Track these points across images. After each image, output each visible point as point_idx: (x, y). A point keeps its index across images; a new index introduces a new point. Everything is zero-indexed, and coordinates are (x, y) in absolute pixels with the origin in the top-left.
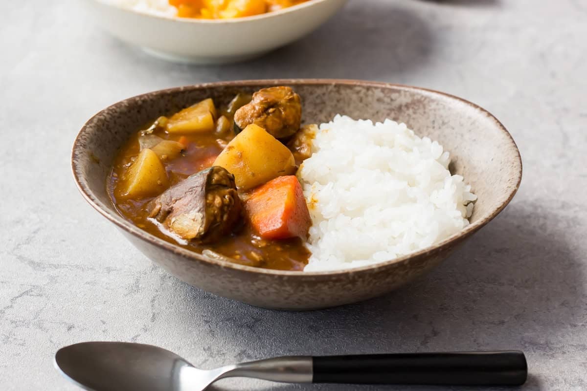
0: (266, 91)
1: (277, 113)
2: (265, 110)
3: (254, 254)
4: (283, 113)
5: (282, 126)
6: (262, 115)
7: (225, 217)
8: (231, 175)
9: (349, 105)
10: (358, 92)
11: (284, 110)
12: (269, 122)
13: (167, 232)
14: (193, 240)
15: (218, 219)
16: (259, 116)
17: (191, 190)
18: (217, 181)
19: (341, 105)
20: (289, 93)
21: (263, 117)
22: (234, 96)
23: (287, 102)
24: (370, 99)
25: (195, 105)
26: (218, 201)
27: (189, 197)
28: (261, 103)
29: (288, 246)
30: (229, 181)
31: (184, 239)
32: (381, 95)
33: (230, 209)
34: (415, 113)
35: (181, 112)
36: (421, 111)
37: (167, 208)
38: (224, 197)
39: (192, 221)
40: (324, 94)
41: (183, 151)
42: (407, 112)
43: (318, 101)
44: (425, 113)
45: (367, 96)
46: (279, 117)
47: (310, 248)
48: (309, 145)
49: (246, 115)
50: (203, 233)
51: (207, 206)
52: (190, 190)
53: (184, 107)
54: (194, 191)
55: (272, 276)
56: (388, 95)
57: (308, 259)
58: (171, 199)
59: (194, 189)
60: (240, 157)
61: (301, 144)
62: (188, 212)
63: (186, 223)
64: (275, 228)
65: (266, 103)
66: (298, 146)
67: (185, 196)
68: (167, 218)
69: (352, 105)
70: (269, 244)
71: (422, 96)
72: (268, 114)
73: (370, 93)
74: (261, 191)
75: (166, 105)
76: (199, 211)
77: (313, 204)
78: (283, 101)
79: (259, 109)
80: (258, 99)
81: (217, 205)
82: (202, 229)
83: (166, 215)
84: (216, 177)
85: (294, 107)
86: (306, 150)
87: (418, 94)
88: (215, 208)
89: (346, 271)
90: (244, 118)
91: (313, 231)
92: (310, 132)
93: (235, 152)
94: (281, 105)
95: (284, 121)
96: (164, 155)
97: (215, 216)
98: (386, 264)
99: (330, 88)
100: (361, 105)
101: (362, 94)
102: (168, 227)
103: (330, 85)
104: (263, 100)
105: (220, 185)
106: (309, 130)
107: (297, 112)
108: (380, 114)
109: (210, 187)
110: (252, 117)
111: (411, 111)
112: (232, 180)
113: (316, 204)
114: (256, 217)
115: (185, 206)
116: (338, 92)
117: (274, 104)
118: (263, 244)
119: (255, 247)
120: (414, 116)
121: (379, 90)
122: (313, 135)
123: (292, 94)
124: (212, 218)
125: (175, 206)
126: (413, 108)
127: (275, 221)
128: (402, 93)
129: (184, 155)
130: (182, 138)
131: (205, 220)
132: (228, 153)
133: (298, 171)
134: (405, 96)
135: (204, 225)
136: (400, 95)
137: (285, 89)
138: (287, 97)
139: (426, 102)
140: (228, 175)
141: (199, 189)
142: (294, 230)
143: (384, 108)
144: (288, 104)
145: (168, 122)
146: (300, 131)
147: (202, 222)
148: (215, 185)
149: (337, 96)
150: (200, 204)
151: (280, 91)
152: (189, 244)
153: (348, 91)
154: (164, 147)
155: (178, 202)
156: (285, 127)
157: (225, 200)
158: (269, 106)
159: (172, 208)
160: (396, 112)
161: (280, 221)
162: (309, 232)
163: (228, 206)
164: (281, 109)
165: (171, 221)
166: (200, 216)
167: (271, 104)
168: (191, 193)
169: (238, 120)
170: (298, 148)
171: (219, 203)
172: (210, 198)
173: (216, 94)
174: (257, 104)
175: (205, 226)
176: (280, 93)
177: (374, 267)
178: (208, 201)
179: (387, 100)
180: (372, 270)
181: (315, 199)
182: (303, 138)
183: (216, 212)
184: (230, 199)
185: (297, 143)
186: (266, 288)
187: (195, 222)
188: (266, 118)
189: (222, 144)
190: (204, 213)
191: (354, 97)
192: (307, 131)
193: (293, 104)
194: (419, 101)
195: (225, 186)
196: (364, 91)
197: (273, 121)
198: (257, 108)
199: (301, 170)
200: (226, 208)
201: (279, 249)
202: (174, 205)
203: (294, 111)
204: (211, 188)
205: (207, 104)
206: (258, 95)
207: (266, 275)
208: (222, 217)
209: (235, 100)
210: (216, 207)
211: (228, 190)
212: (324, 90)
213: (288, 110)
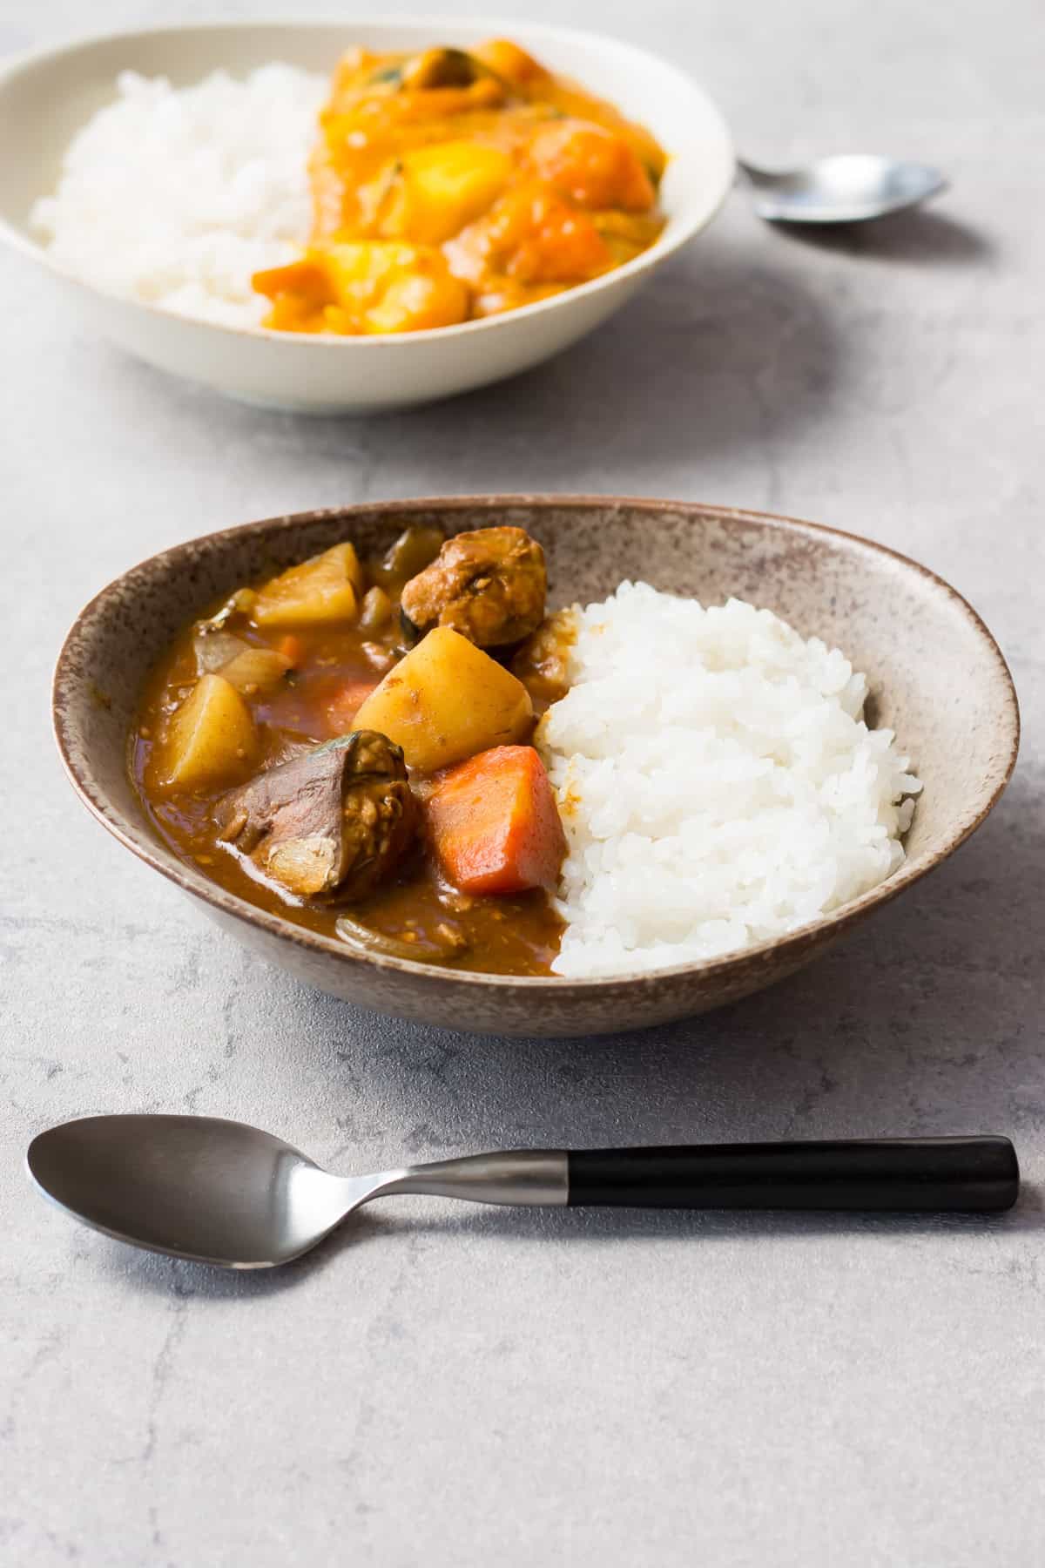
0: (470, 538)
1: (494, 589)
2: (467, 585)
3: (443, 929)
4: (507, 589)
5: (504, 618)
6: (462, 595)
7: (384, 847)
8: (397, 750)
9: (650, 552)
10: (670, 527)
11: (510, 581)
12: (477, 611)
13: (258, 877)
14: (317, 897)
15: (369, 851)
16: (455, 597)
17: (312, 786)
18: (366, 765)
19: (632, 552)
20: (520, 542)
21: (464, 600)
22: (399, 532)
23: (515, 563)
24: (696, 541)
25: (316, 559)
26: (368, 810)
27: (307, 803)
28: (460, 566)
29: (517, 908)
30: (394, 760)
31: (295, 893)
32: (721, 534)
33: (393, 828)
34: (793, 578)
35: (285, 576)
36: (807, 574)
37: (260, 823)
38: (382, 801)
39: (314, 856)
40: (595, 529)
41: (290, 673)
42: (777, 575)
43: (584, 543)
44: (814, 578)
45: (689, 535)
46: (499, 598)
47: (563, 910)
48: (562, 659)
49: (428, 594)
50: (336, 883)
51: (346, 824)
52: (309, 786)
53: (293, 563)
54: (319, 789)
55: (485, 987)
56: (735, 535)
57: (560, 937)
58: (268, 802)
59: (318, 784)
60: (415, 703)
61: (545, 655)
62: (303, 835)
63: (300, 859)
64: (490, 871)
65: (469, 568)
66: (539, 662)
67: (298, 799)
68: (260, 846)
69: (657, 554)
70: (476, 905)
71: (810, 542)
72: (475, 592)
73: (696, 528)
74: (459, 777)
75: (253, 560)
76: (328, 835)
77: (570, 805)
78: (506, 562)
79: (456, 582)
80: (452, 558)
81: (368, 822)
82: (334, 874)
83: (257, 838)
84: (364, 757)
85: (531, 573)
86: (556, 669)
87: (805, 537)
88: (361, 827)
89: (640, 977)
90: (422, 602)
91: (570, 869)
92: (566, 630)
93: (403, 691)
94: (502, 571)
95: (511, 605)
96: (249, 684)
97: (362, 844)
99: (610, 515)
100: (676, 554)
101: (678, 531)
102: (261, 866)
103: (610, 508)
104: (463, 561)
105: (373, 775)
106: (564, 624)
107: (537, 583)
108: (717, 577)
109: (352, 780)
110: (439, 598)
111: (784, 574)
112: (398, 758)
113: (577, 806)
114: (449, 841)
115: (298, 821)
116: (627, 524)
117: (486, 570)
118: (463, 906)
119: (447, 913)
120: (789, 584)
121: (717, 523)
122: (572, 634)
123: (527, 542)
124: (356, 850)
125: (278, 818)
126: (789, 567)
127: (490, 853)
128: (767, 531)
129: (292, 684)
130: (287, 642)
131: (341, 855)
132: (388, 694)
133: (541, 726)
134: (773, 538)
135: (339, 866)
136: (762, 538)
137: (510, 533)
138: (515, 552)
139: (817, 555)
140: (389, 751)
141: (329, 785)
142: (529, 874)
143: (727, 564)
144: (519, 567)
145: (255, 602)
146: (544, 625)
147: (336, 859)
148: (361, 774)
149: (624, 533)
150: (331, 820)
151: (499, 537)
152: (306, 906)
153: (649, 522)
154: (251, 663)
155: (282, 809)
156: (511, 620)
157: (383, 808)
158: (478, 572)
159: (270, 824)
160: (753, 573)
161: (501, 855)
162: (564, 872)
163: (390, 820)
164: (503, 579)
165: (268, 852)
166: (329, 844)
167: (482, 568)
168: (310, 792)
169: (410, 605)
170: (539, 666)
171: (371, 816)
172: (352, 804)
173: (360, 530)
174: (451, 571)
175: (341, 868)
176: (501, 541)
177: (699, 967)
178: (347, 812)
179: (733, 546)
180: (695, 973)
181: (575, 794)
182: (551, 643)
183: (364, 835)
184: (394, 806)
185: (537, 653)
186: (471, 1009)
187: (319, 859)
188: (471, 601)
189: (376, 654)
190: (340, 839)
191: (662, 536)
192: (558, 627)
193: (529, 567)
194: (803, 553)
195: (384, 776)
196: (683, 523)
197: (485, 607)
198: (451, 578)
199: (546, 725)
200: (385, 827)
201: (497, 916)
202: (274, 818)
203: (531, 582)
204: (354, 781)
205: (340, 557)
206: (453, 548)
207: (471, 984)
208: (377, 845)
209: (401, 543)
210: (365, 824)
211: (388, 786)
212: (595, 519)
213: (517, 581)
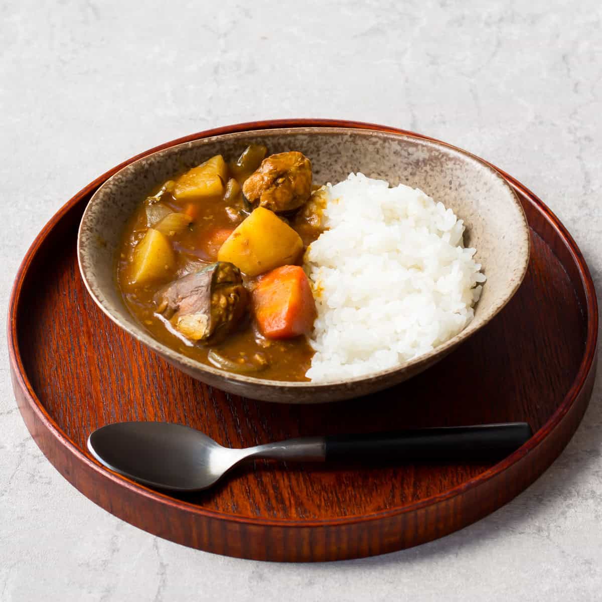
1: (286, 184)
2: (274, 181)
3: (257, 357)
4: (293, 183)
5: (291, 197)
6: (271, 187)
7: (230, 317)
8: (237, 270)
10: (374, 143)
11: (294, 179)
12: (278, 194)
13: (173, 331)
14: (199, 342)
15: (224, 319)
16: (268, 188)
17: (197, 289)
18: (222, 279)
20: (299, 159)
21: (272, 189)
22: (245, 148)
23: (297, 169)
24: (387, 151)
25: (204, 164)
26: (223, 301)
27: (195, 298)
28: (271, 173)
29: (291, 345)
30: (235, 276)
31: (190, 340)
32: (398, 148)
33: (235, 308)
34: (432, 170)
35: (189, 173)
36: (438, 169)
37: (174, 306)
38: (230, 296)
39: (198, 323)
40: (339, 144)
41: (191, 224)
42: (425, 168)
43: (333, 151)
44: (442, 171)
45: (384, 148)
46: (289, 187)
47: (314, 345)
48: (319, 216)
49: (255, 187)
50: (208, 335)
51: (212, 307)
52: (196, 289)
53: (193, 165)
54: (200, 291)
55: (274, 387)
56: (405, 148)
57: (311, 359)
58: (177, 296)
59: (200, 288)
60: (247, 245)
61: (311, 214)
62: (193, 312)
63: (191, 324)
64: (278, 329)
65: (275, 173)
66: (308, 217)
67: (191, 296)
68: (174, 317)
69: (369, 156)
70: (273, 344)
71: (440, 153)
72: (277, 185)
73: (387, 144)
76: (205, 313)
77: (319, 292)
78: (293, 169)
79: (268, 180)
80: (267, 168)
81: (222, 306)
82: (207, 331)
83: (173, 313)
84: (221, 275)
85: (304, 174)
86: (316, 221)
87: (438, 151)
88: (220, 309)
89: (344, 382)
90: (252, 190)
91: (318, 324)
92: (321, 201)
93: (241, 239)
94: (290, 174)
95: (294, 191)
96: (171, 231)
97: (220, 317)
98: (384, 373)
99: (346, 138)
100: (378, 156)
101: (378, 146)
102: (174, 326)
103: (346, 134)
104: (272, 170)
105: (226, 283)
106: (321, 198)
107: (307, 180)
109: (215, 286)
110: (260, 188)
111: (428, 168)
112: (238, 274)
113: (323, 292)
115: (191, 306)
116: (354, 142)
117: (283, 174)
118: (267, 345)
119: (259, 349)
120: (431, 173)
121: (396, 142)
122: (324, 203)
123: (303, 159)
124: (217, 320)
125: (182, 304)
126: (430, 165)
127: (279, 320)
128: (420, 146)
129: (192, 230)
131: (210, 322)
132: (234, 240)
133: (306, 253)
134: (423, 150)
135: (209, 328)
136: (418, 150)
137: (295, 154)
138: (297, 164)
139: (443, 159)
140: (233, 271)
141: (204, 289)
142: (298, 329)
143: (402, 162)
144: (298, 172)
145: (175, 187)
146: (311, 199)
147: (208, 324)
148: (220, 283)
149: (353, 146)
150: (206, 306)
151: (290, 156)
152: (195, 345)
153: (364, 141)
154: (172, 220)
155: (184, 300)
156: (295, 198)
157: (230, 299)
158: (279, 175)
159: (179, 306)
160: (414, 167)
161: (284, 321)
162: (315, 325)
163: (233, 305)
164: (291, 178)
165: (177, 320)
166: (205, 318)
167: (281, 173)
168: (196, 292)
169: (247, 192)
170: (308, 219)
171: (224, 304)
172: (215, 298)
173: (225, 149)
174: (266, 174)
175: (211, 328)
176: (291, 159)
177: (371, 377)
178: (213, 302)
179: (404, 153)
181: (321, 287)
182: (313, 207)
183: (221, 313)
184: (235, 298)
185: (307, 213)
187: (201, 324)
188: (275, 189)
189: (231, 213)
190: (210, 315)
191: (371, 148)
192: (317, 199)
193: (303, 171)
194: (437, 158)
195: (230, 283)
196: (381, 142)
197: (282, 192)
198: (266, 178)
199: (309, 253)
200: (231, 308)
201: (282, 349)
202: (180, 304)
203: (304, 178)
204: (217, 286)
205: (216, 163)
206: (267, 162)
207: (267, 386)
208: (227, 317)
209: (246, 153)
210: (221, 307)
211: (232, 288)
212: (339, 140)
213: (298, 179)
